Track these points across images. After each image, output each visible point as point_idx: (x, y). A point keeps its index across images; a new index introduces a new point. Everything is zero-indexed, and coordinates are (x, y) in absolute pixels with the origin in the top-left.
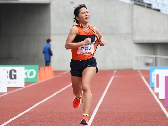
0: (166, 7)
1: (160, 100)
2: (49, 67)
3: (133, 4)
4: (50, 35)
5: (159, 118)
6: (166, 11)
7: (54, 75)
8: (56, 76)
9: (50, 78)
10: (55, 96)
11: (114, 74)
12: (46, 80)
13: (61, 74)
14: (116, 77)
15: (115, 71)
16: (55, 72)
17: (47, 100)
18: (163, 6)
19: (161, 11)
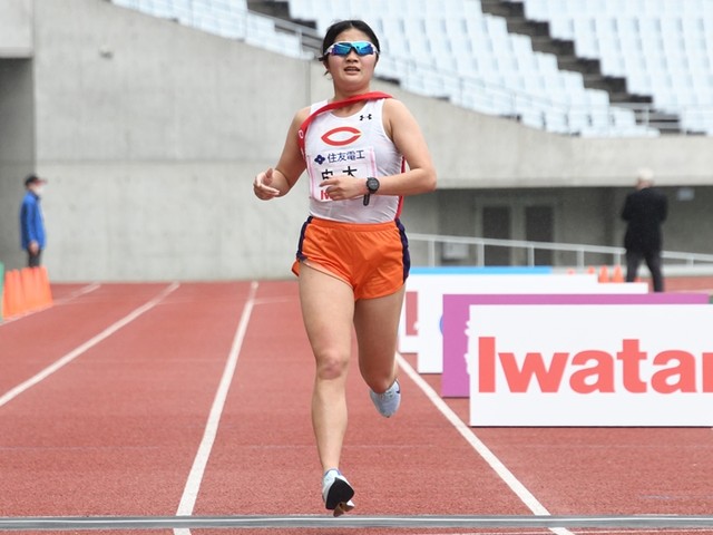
0: (419, 70)
1: (421, 374)
2: (36, 270)
3: (309, 62)
4: (32, 162)
5: (432, 432)
6: (422, 85)
7: (54, 297)
8: (59, 302)
9: (39, 308)
10: (68, 364)
11: (253, 293)
12: (27, 313)
13: (75, 294)
14: (260, 302)
15: (255, 286)
16: (57, 289)
17: (45, 379)
18: (410, 67)
19: (404, 84)
